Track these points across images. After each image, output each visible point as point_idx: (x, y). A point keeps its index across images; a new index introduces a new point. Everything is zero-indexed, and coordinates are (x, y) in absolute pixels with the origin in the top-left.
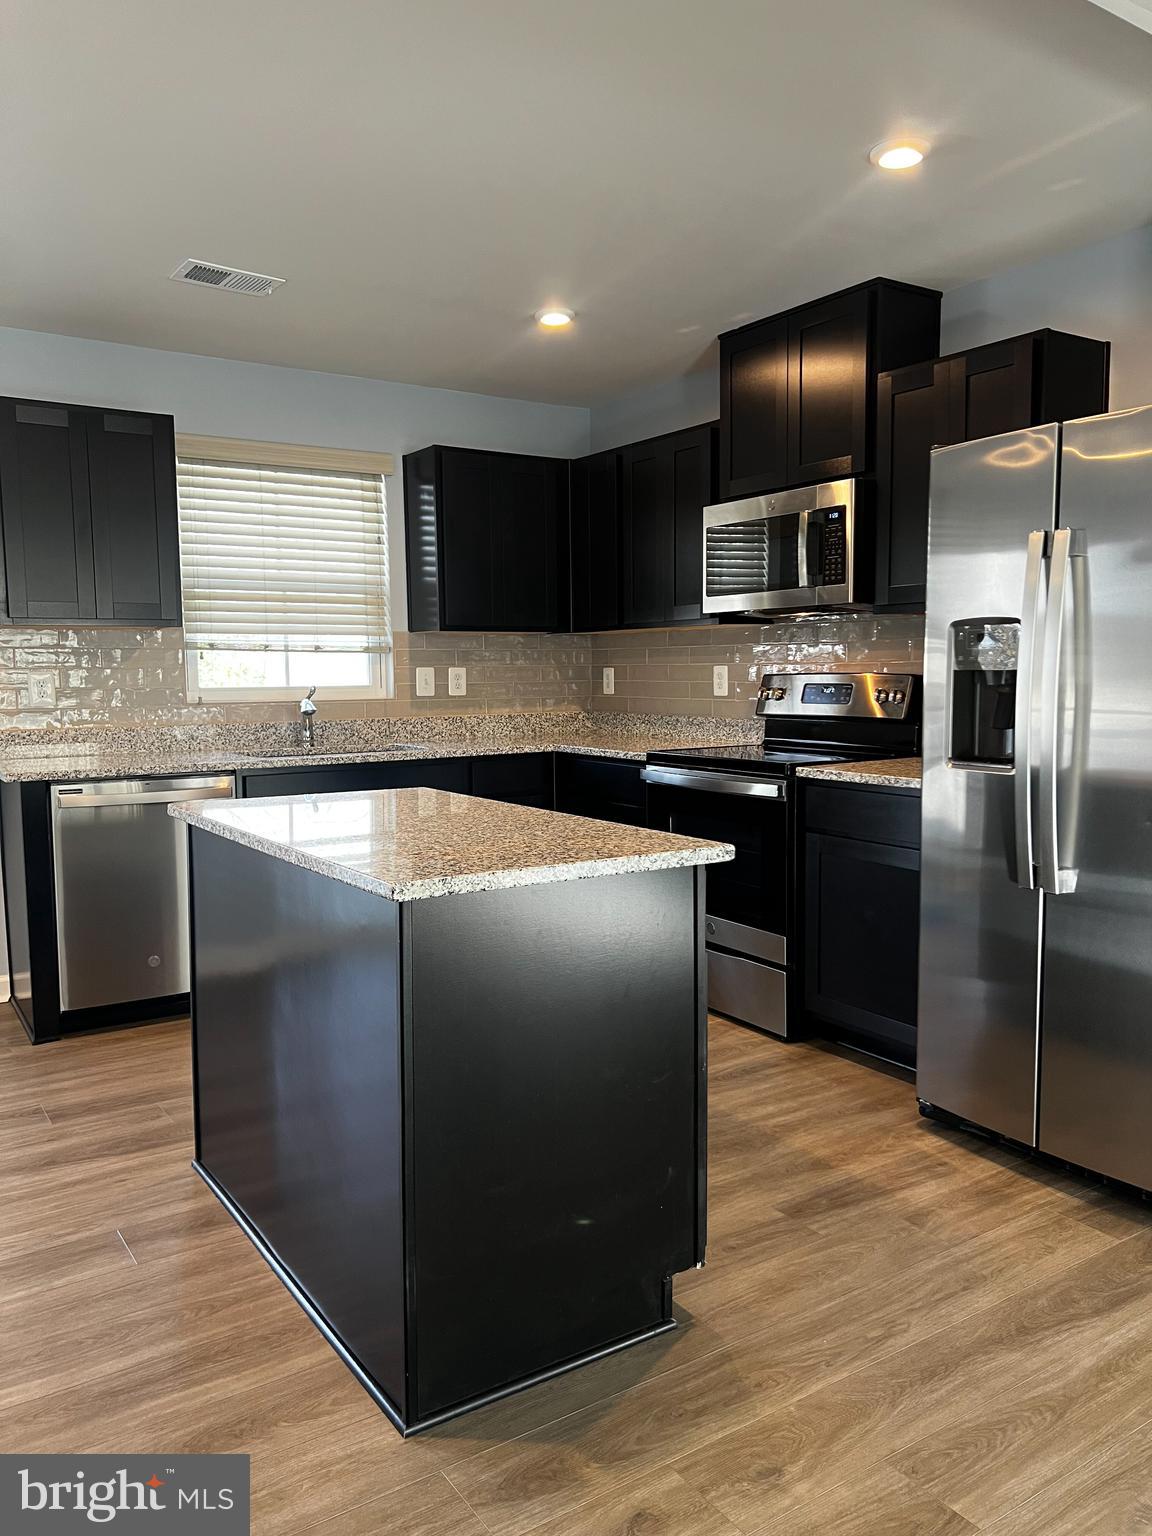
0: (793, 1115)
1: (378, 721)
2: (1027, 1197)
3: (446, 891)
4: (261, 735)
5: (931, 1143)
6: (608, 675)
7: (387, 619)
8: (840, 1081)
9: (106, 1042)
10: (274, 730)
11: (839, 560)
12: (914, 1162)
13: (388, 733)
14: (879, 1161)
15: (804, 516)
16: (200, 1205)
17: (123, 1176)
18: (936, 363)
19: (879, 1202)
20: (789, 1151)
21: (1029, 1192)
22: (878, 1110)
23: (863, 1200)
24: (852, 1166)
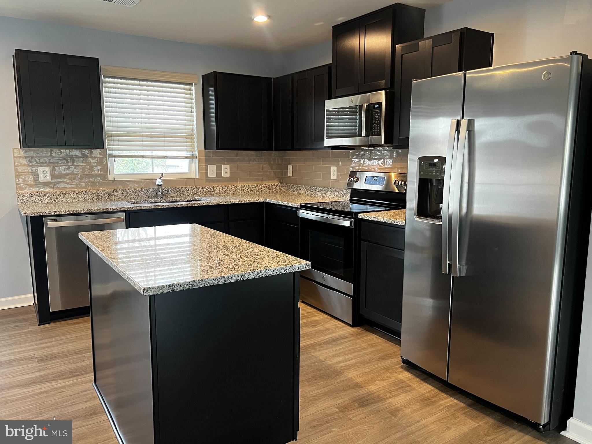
0: (350, 362)
1: (192, 188)
2: (442, 402)
3: (170, 290)
4: (141, 193)
5: (406, 376)
6: (290, 168)
7: (196, 144)
8: (372, 346)
9: (69, 325)
10: (146, 191)
11: (379, 125)
12: (396, 385)
13: (196, 192)
14: (382, 384)
15: (365, 106)
16: (91, 404)
17: (62, 390)
18: (420, 41)
19: (380, 404)
20: (345, 379)
21: (442, 400)
22: (386, 360)
23: (373, 403)
24: (370, 387)
